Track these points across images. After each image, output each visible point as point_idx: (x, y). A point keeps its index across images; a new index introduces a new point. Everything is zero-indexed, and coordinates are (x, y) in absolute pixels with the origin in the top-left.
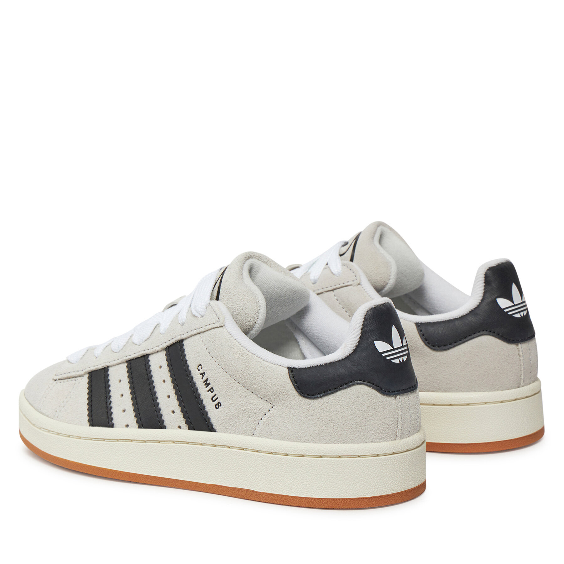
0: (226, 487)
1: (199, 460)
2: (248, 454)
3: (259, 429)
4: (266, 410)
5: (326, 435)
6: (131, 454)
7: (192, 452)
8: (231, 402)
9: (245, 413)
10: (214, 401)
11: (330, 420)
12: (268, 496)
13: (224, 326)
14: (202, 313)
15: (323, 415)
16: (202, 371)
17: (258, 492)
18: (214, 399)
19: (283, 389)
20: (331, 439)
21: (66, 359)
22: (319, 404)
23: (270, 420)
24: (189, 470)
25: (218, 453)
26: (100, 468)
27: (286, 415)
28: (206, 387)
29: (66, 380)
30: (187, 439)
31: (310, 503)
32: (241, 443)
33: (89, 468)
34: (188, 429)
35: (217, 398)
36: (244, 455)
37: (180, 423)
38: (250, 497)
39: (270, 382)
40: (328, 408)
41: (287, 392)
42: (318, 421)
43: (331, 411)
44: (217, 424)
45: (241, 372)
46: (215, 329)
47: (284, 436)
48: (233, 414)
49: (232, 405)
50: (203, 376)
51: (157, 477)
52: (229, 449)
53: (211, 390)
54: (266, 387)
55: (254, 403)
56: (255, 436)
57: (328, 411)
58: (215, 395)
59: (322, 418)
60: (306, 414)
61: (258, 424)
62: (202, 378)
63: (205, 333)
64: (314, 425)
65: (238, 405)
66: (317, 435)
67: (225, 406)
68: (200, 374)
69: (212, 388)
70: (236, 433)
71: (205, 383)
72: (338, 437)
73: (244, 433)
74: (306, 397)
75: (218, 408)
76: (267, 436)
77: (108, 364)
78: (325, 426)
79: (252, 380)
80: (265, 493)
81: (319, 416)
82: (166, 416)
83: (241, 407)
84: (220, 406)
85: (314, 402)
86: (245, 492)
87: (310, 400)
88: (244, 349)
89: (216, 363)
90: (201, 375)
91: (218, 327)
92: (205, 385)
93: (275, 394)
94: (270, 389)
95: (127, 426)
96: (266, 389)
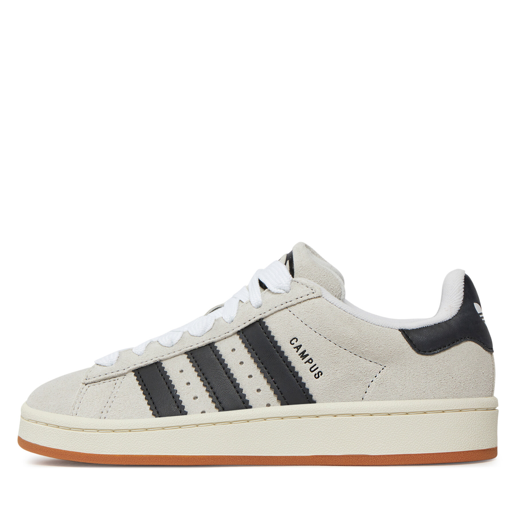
0: (332, 456)
1: (297, 433)
2: (361, 419)
3: (370, 391)
4: (377, 371)
5: (445, 388)
6: (215, 437)
7: (289, 426)
8: (336, 369)
9: (354, 377)
10: (312, 372)
11: (449, 373)
12: (386, 458)
13: (321, 296)
14: (287, 289)
15: (440, 369)
16: (297, 344)
17: (373, 456)
18: (312, 369)
19: (399, 349)
20: (450, 392)
21: (95, 363)
22: (436, 359)
23: (383, 380)
24: (285, 444)
25: (322, 423)
26: (176, 456)
27: (401, 373)
28: (303, 359)
29: (102, 382)
30: (283, 414)
31: (436, 458)
32: (353, 409)
33: (162, 458)
34: (280, 405)
35: (317, 368)
36: (356, 420)
37: (270, 400)
38: (363, 462)
39: (385, 343)
40: (445, 362)
41: (403, 352)
42: (437, 375)
43: (448, 364)
44: (318, 394)
45: (351, 337)
46: (311, 300)
47: (402, 395)
48: (339, 380)
49: (338, 371)
50: (298, 350)
51: (246, 456)
52: (335, 417)
53: (310, 361)
54: (380, 349)
55: (364, 367)
56: (366, 399)
57: (445, 365)
58: (315, 365)
59: (441, 372)
60: (424, 370)
61: (369, 387)
62: (297, 352)
63: (296, 306)
64: (434, 379)
65: (345, 370)
66: (437, 389)
67: (328, 374)
68: (294, 348)
69: (311, 359)
70: (341, 400)
71: (300, 356)
72: (456, 389)
73: (353, 399)
74: (422, 354)
75: (319, 377)
76: (381, 397)
77: (161, 358)
78: (444, 379)
79: (364, 344)
80: (382, 455)
81: (438, 370)
82: (251, 395)
83: (349, 372)
84: (321, 375)
85: (431, 357)
86: (357, 458)
87: (427, 356)
88: (352, 316)
89: (316, 334)
90: (296, 349)
91: (314, 298)
92: (301, 357)
93: (389, 354)
94: (385, 350)
95: (203, 412)
96: (380, 351)
